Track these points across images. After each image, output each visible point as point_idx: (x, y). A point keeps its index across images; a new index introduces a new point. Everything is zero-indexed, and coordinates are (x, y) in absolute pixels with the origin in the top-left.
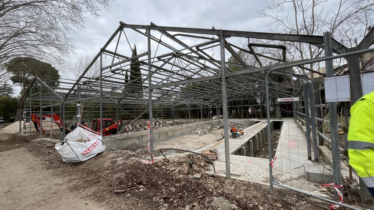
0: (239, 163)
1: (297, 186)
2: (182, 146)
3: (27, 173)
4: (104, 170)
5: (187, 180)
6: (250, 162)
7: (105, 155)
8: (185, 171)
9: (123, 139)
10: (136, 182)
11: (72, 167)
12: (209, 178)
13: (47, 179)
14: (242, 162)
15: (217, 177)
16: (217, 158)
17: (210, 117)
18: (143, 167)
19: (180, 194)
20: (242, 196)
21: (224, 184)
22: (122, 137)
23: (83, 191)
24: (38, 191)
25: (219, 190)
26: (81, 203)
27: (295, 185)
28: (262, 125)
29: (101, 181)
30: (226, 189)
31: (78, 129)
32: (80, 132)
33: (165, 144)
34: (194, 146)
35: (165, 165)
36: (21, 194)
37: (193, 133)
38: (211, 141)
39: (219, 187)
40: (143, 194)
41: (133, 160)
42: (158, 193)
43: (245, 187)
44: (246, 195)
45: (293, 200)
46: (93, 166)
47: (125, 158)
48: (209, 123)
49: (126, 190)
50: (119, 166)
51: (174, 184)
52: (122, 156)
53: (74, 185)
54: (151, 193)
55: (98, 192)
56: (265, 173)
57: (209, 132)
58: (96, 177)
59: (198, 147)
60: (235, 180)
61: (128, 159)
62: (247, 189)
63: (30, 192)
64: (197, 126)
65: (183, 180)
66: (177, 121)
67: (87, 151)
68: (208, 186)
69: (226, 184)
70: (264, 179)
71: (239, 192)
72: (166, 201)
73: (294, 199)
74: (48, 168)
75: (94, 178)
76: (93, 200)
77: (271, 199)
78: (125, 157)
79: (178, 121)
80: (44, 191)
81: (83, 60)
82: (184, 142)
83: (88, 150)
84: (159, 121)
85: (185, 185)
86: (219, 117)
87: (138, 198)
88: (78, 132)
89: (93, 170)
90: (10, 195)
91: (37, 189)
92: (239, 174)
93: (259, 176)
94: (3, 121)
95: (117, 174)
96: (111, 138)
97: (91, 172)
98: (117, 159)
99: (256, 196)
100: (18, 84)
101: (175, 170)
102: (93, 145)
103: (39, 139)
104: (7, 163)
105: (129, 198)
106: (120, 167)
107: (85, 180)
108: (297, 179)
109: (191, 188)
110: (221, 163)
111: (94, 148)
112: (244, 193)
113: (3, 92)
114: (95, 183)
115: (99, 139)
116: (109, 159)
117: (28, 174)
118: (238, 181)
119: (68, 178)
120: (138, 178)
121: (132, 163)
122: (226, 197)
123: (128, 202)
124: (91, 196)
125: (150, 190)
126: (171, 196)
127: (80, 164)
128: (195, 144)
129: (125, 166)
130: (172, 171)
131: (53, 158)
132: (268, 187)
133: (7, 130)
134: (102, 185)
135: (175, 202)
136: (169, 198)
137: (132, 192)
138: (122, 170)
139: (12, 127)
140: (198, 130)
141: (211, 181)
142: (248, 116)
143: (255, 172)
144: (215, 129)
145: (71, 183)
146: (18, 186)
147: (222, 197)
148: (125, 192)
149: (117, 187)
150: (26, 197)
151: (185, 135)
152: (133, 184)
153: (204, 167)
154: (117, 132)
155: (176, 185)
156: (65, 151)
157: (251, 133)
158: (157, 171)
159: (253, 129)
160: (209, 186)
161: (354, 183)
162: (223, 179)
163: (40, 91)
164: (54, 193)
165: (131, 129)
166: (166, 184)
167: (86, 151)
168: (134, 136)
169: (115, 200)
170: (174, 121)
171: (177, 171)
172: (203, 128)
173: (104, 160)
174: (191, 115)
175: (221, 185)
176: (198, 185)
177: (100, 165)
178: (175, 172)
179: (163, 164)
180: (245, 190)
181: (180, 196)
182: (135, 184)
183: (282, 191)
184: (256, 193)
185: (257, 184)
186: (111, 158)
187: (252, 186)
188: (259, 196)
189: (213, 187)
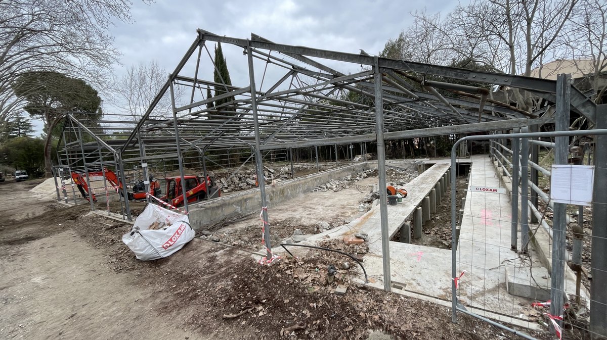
0: (402, 259)
1: (492, 305)
2: (309, 213)
3: (90, 280)
4: (200, 273)
5: (327, 298)
6: (419, 257)
7: (196, 245)
8: (321, 280)
9: (217, 207)
10: (252, 299)
11: (151, 267)
12: (358, 291)
13: (121, 292)
14: (408, 256)
15: (370, 290)
16: (367, 249)
17: (350, 157)
18: (258, 270)
19: (319, 321)
20: (409, 326)
21: (382, 304)
22: (215, 205)
23: (178, 314)
24: (113, 314)
25: (374, 314)
26: (180, 337)
27: (489, 304)
28: (437, 172)
29: (198, 296)
30: (386, 313)
31: (151, 207)
32: (154, 211)
33: (281, 210)
34: (327, 213)
35: (290, 268)
36: (92, 321)
37: (324, 188)
38: (354, 201)
39: (375, 310)
40: (264, 322)
41: (241, 255)
42: (287, 320)
43: (413, 310)
44: (415, 324)
45: (486, 334)
46: (182, 268)
47: (227, 251)
48: (349, 170)
49: (239, 314)
50: (221, 267)
51: (308, 305)
52: (223, 248)
53: (162, 303)
54: (276, 320)
55: (199, 317)
56: (444, 279)
57: (349, 185)
58: (191, 288)
59: (333, 213)
60: (398, 295)
61: (233, 253)
62: (416, 314)
63: (103, 316)
64: (330, 176)
65: (320, 297)
66: (296, 166)
67: (169, 242)
68: (358, 306)
69: (385, 304)
70: (442, 293)
71: (404, 320)
72: (299, 334)
73: (487, 331)
74: (118, 271)
75: (188, 289)
76: (194, 331)
77: (453, 332)
78: (228, 248)
79: (298, 166)
80: (123, 314)
81: (135, 72)
82: (311, 206)
83: (171, 240)
84: (269, 170)
85: (324, 307)
86: (364, 158)
87: (258, 328)
88: (152, 212)
89: (184, 273)
90: (75, 322)
91: (111, 310)
92: (404, 282)
93: (433, 286)
94: (27, 176)
95: (220, 282)
96: (198, 207)
97: (182, 279)
98: (216, 253)
99: (431, 326)
100: (38, 116)
101: (307, 277)
102: (177, 232)
103: (91, 213)
104: (55, 262)
105: (245, 328)
106: (223, 269)
107: (176, 292)
108: (493, 290)
109: (334, 313)
110: (375, 258)
111: (178, 237)
112: (412, 320)
113: (17, 130)
114: (191, 299)
115: (184, 222)
116: (203, 253)
117: (91, 283)
118: (403, 298)
119: (150, 288)
120: (253, 291)
121: (239, 261)
122: (386, 331)
123: (245, 336)
124: (190, 324)
125: (273, 314)
126: (305, 326)
127: (163, 262)
128: (328, 210)
129: (231, 268)
130: (302, 280)
131: (120, 252)
132: (448, 310)
133: (37, 194)
134: (203, 304)
135: (313, 337)
136: (304, 330)
137: (248, 317)
138: (227, 275)
139: (43, 189)
140: (331, 183)
141: (362, 297)
142: (412, 153)
143: (427, 278)
144: (358, 178)
145: (156, 298)
146: (83, 306)
147: (381, 330)
148: (238, 317)
149: (224, 309)
150: (100, 327)
151: (312, 192)
152: (247, 303)
153: (349, 268)
154: (207, 197)
155: (311, 304)
156: (139, 245)
157: (419, 191)
158: (280, 281)
159: (422, 183)
160: (360, 306)
161: (583, 309)
162: (379, 293)
163: (79, 138)
164: (137, 318)
165: (226, 186)
166: (296, 303)
167: (167, 243)
168: (232, 201)
169: (226, 331)
170: (292, 166)
171: (309, 279)
172: (339, 179)
173: (197, 255)
174: (319, 155)
175: (378, 307)
176: (344, 305)
177: (192, 265)
178: (307, 282)
179: (287, 268)
180: (413, 316)
181: (319, 326)
182: (250, 302)
183: (469, 318)
184: (430, 321)
185: (431, 303)
186: (207, 252)
187: (425, 307)
188: (436, 326)
189: (365, 309)
